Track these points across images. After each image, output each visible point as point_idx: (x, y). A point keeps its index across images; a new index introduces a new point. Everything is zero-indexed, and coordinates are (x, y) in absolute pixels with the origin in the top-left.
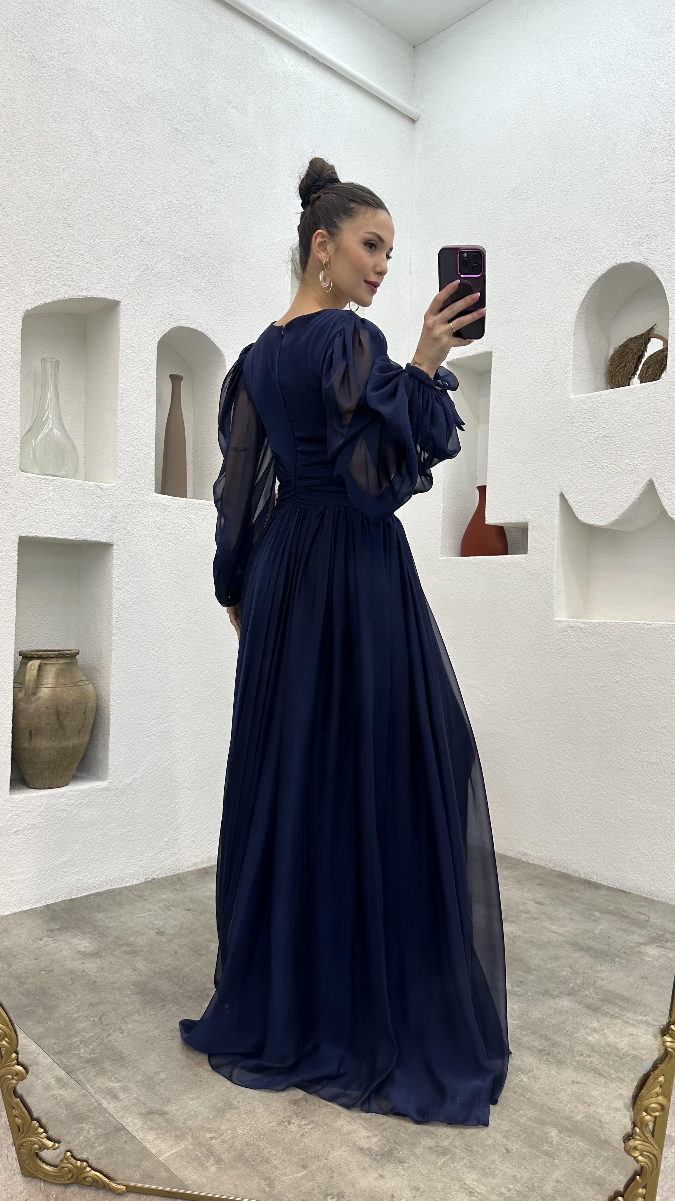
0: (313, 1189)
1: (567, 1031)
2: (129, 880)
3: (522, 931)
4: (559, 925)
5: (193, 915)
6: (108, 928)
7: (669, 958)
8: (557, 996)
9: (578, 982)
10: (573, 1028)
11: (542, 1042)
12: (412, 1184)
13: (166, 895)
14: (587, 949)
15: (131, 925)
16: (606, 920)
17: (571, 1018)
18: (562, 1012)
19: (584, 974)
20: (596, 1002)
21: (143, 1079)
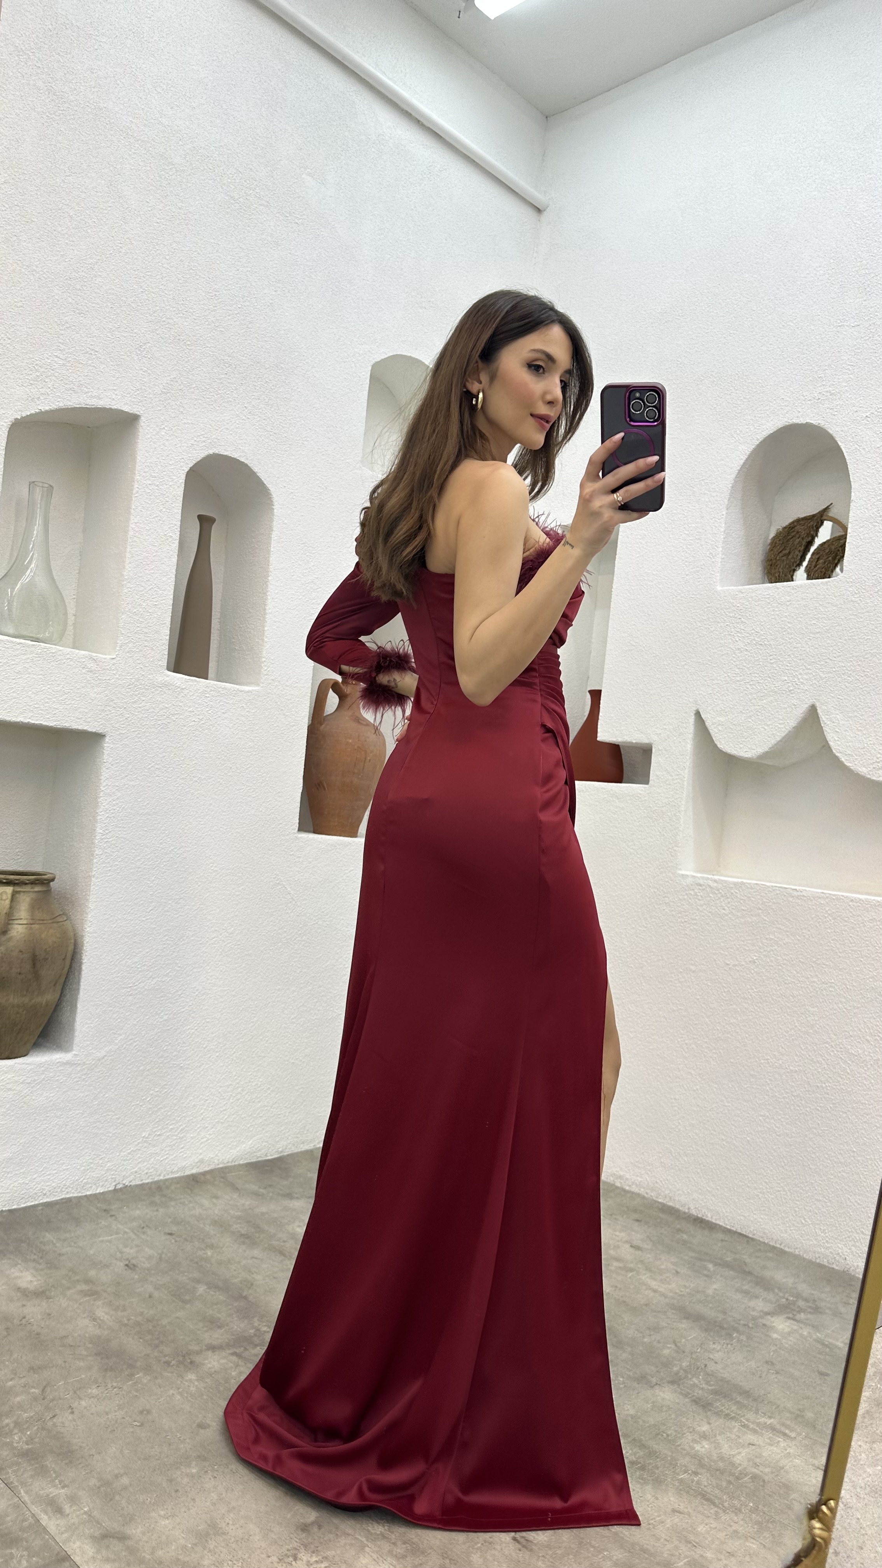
1: (668, 1435)
2: (91, 1187)
4: (661, 1280)
5: (176, 1241)
6: (60, 1255)
7: (801, 1335)
8: (657, 1384)
9: (684, 1364)
10: (676, 1431)
11: (635, 1450)
13: (140, 1211)
14: (696, 1318)
15: (91, 1252)
16: (721, 1276)
17: (673, 1416)
18: (662, 1407)
19: (692, 1353)
20: (706, 1395)
21: (98, 1484)
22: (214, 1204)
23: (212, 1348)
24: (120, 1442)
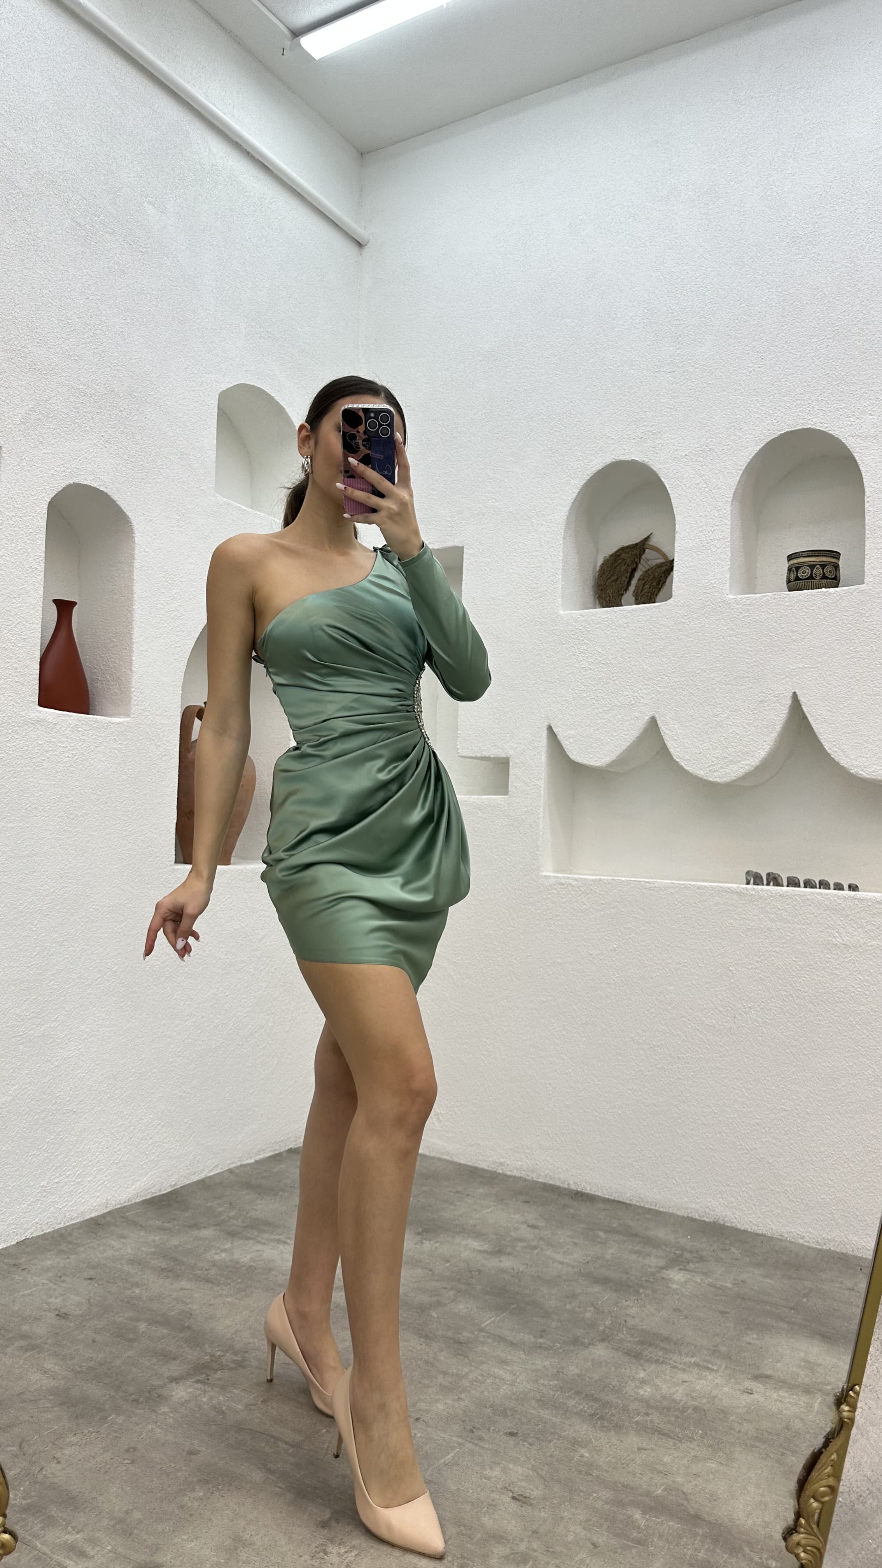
1: (614, 1386)
3: (523, 1264)
4: (564, 1253)
5: (99, 1285)
7: (695, 1282)
8: (590, 1344)
9: (607, 1323)
10: (619, 1381)
11: (590, 1404)
13: (50, 1261)
14: (604, 1281)
15: (16, 1308)
16: (613, 1241)
17: (613, 1369)
18: (601, 1363)
19: (610, 1313)
20: (634, 1346)
21: (112, 1523)
22: (123, 1243)
23: (175, 1380)
24: (118, 1481)
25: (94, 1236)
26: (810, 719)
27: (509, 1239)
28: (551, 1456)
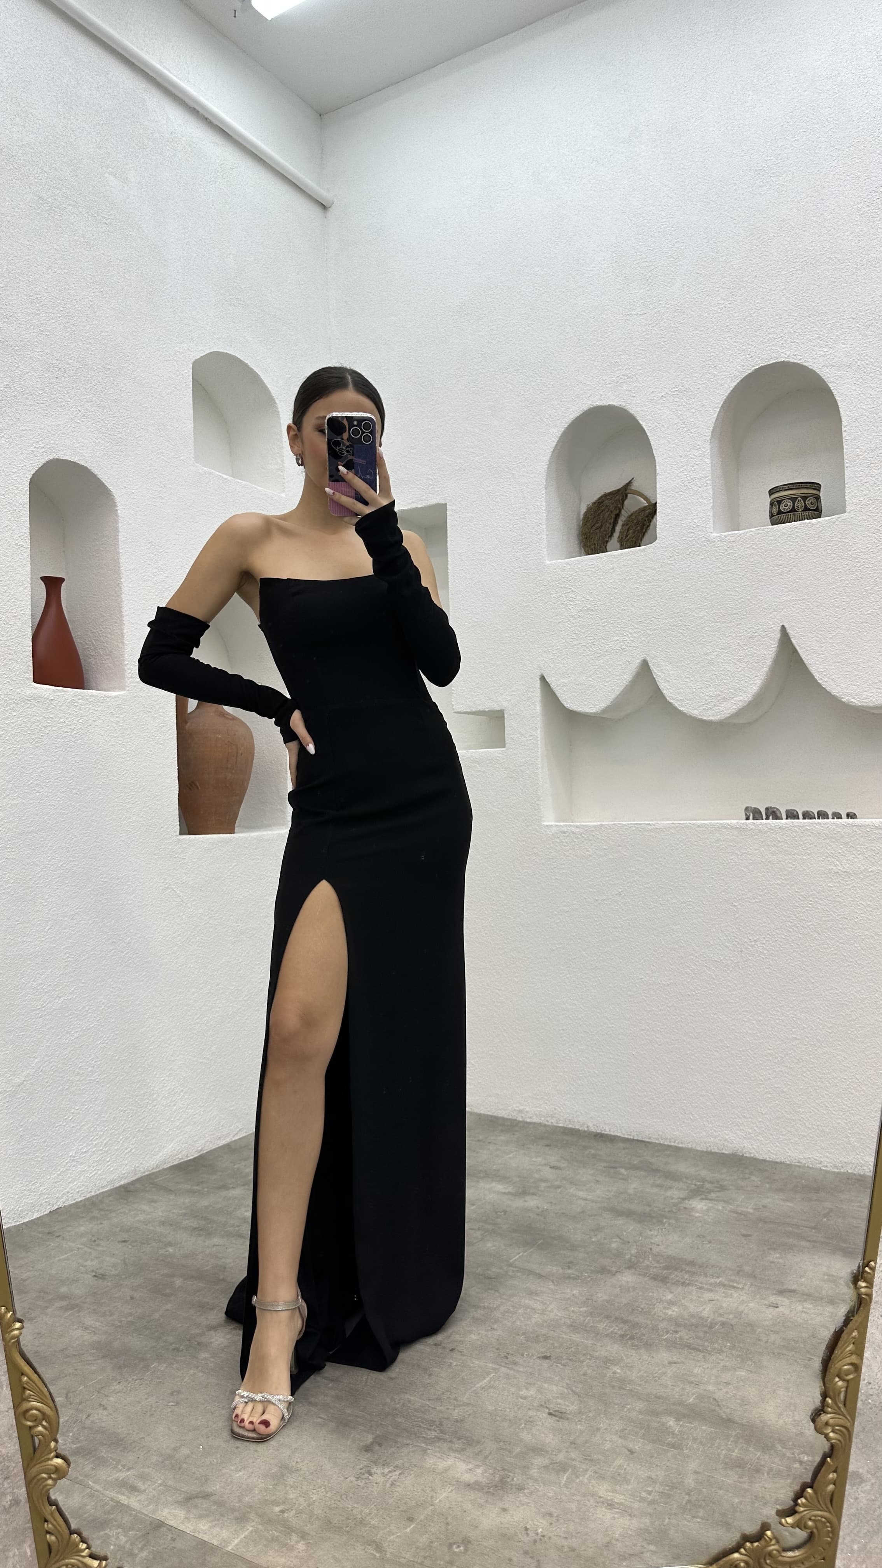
0: (431, 1542)
1: (642, 1309)
3: (548, 1203)
4: (587, 1190)
5: (133, 1246)
7: (718, 1210)
8: (617, 1272)
9: (632, 1252)
10: (647, 1304)
11: (620, 1326)
12: (543, 1510)
13: (84, 1227)
14: (628, 1214)
15: (54, 1272)
16: (635, 1177)
17: (641, 1293)
18: (628, 1288)
19: (636, 1242)
20: (660, 1272)
21: (160, 1460)
22: (154, 1207)
24: (165, 1422)
25: (125, 1202)
26: (800, 651)
27: (532, 1180)
28: (584, 1375)
